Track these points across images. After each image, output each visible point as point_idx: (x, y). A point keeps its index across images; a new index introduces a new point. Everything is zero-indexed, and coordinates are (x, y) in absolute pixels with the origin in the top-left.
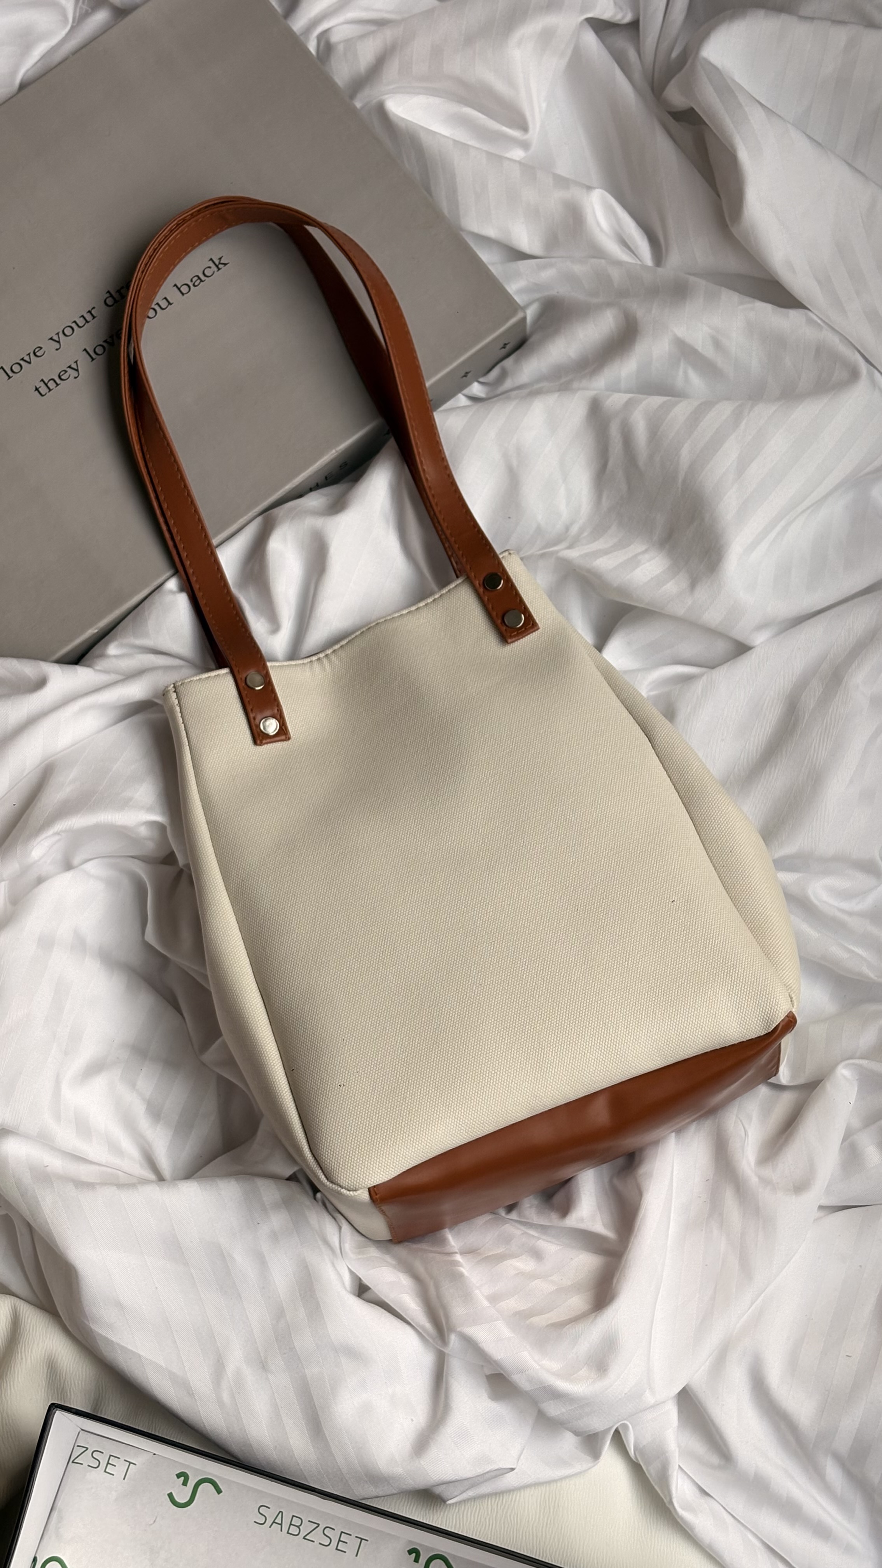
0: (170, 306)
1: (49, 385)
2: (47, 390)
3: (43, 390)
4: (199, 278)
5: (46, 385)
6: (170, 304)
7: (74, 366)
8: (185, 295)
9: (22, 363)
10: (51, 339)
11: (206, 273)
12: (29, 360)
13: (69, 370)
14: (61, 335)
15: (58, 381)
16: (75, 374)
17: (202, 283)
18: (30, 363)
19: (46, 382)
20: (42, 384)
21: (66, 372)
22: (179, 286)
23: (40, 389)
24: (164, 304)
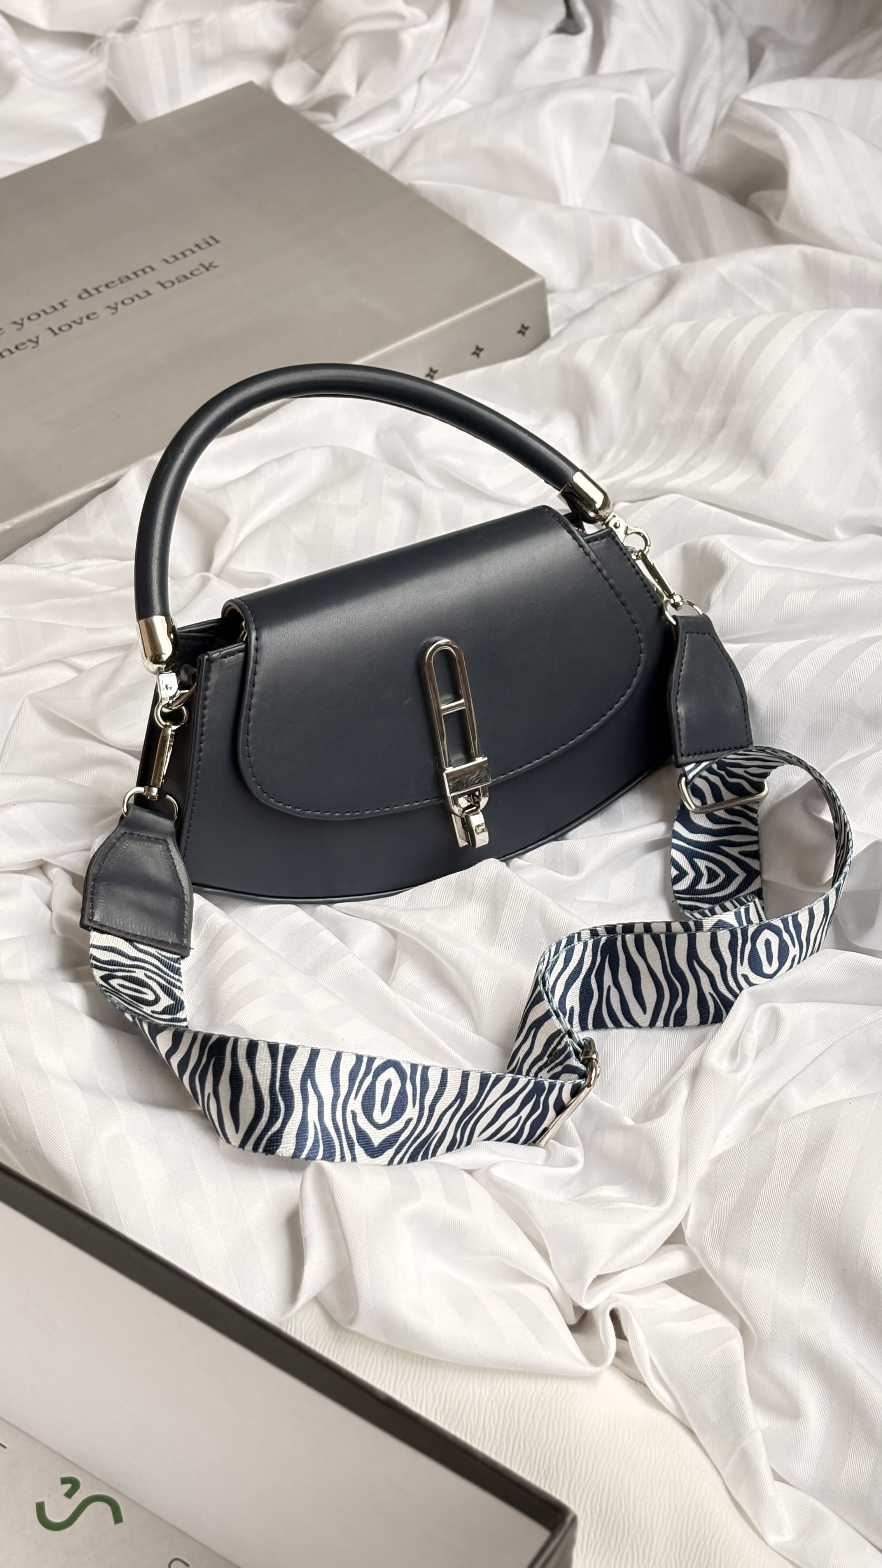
0: (149, 297)
1: (4, 353)
4: (186, 277)
6: (149, 294)
7: (35, 340)
8: (168, 290)
10: (15, 323)
11: (195, 273)
13: (28, 343)
14: (26, 321)
15: (13, 350)
16: (35, 345)
17: (188, 281)
21: (24, 344)
22: (162, 281)
24: (142, 295)
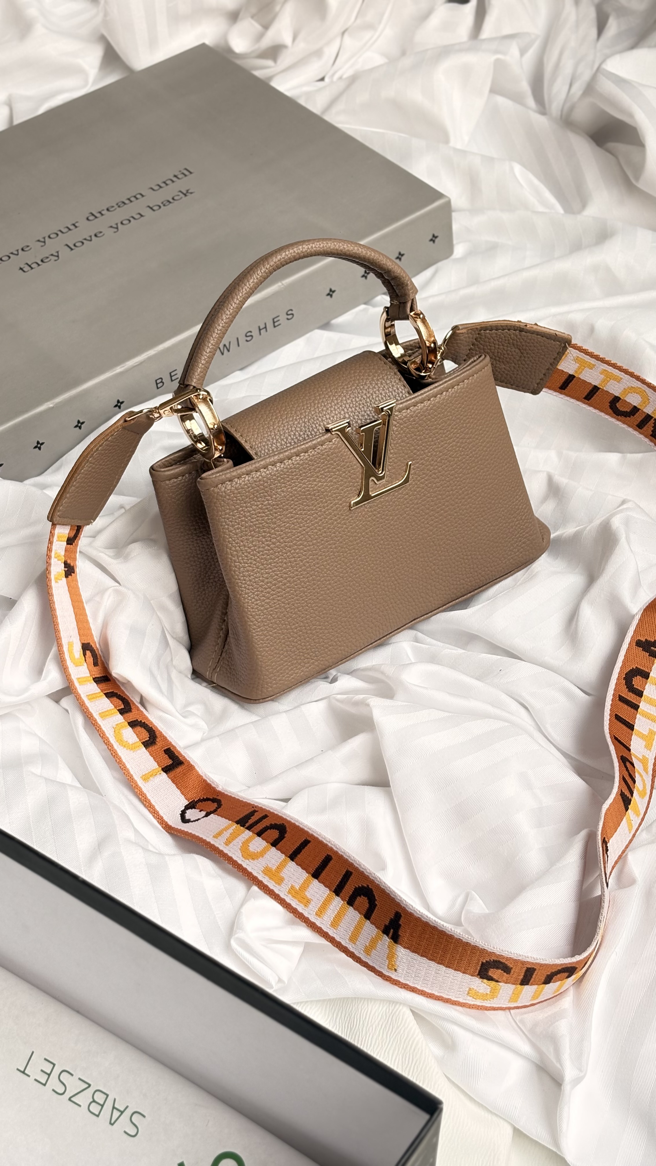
0: (142, 218)
1: (32, 266)
2: (29, 268)
3: (26, 268)
4: (168, 201)
5: (30, 266)
6: (142, 216)
7: (56, 254)
8: (156, 212)
9: (11, 255)
10: (39, 241)
11: (176, 198)
12: (16, 253)
13: (51, 257)
14: (47, 239)
15: (40, 263)
16: (56, 258)
18: (18, 255)
19: (30, 264)
20: (26, 266)
21: (47, 258)
22: (151, 206)
23: (24, 269)
24: (137, 217)
